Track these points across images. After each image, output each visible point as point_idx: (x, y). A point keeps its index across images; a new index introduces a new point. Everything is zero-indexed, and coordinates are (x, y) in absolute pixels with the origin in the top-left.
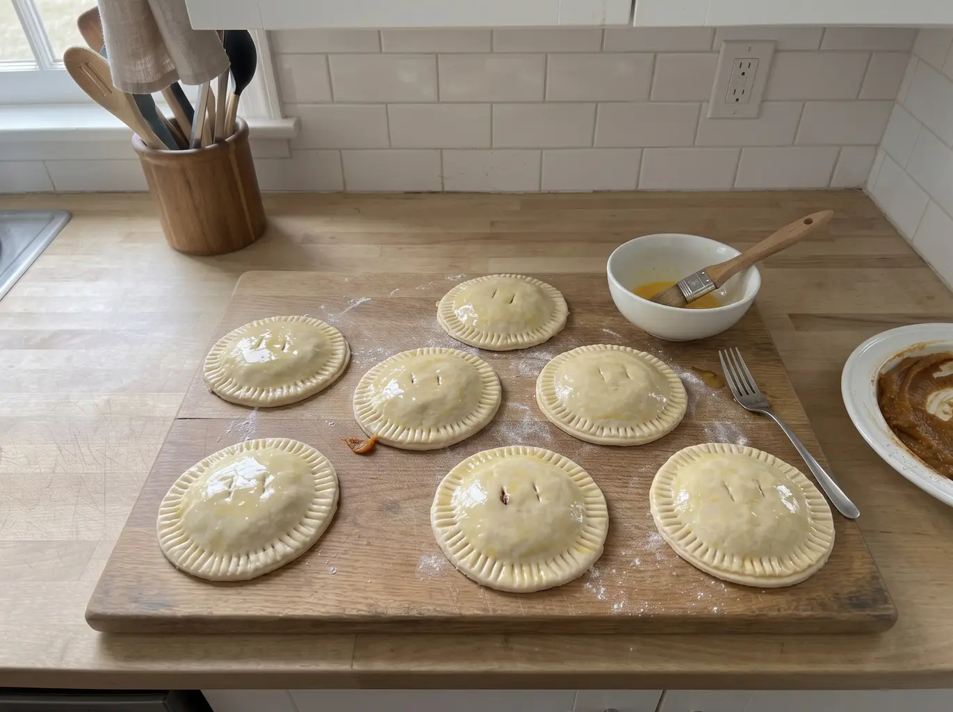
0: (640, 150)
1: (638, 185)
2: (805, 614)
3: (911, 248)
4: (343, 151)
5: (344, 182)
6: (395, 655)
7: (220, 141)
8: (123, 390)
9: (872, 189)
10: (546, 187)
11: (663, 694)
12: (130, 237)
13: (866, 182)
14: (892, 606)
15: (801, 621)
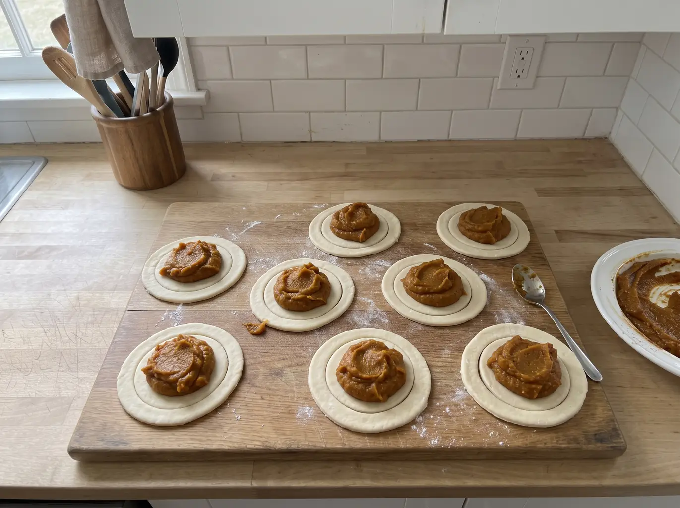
0: (450, 112)
1: (449, 136)
2: (564, 446)
3: (642, 181)
4: (240, 114)
5: (241, 135)
6: (281, 476)
7: (153, 110)
8: (88, 289)
9: (615, 138)
10: (384, 138)
11: (465, 500)
12: (89, 177)
13: (610, 133)
14: (623, 440)
15: (560, 450)
